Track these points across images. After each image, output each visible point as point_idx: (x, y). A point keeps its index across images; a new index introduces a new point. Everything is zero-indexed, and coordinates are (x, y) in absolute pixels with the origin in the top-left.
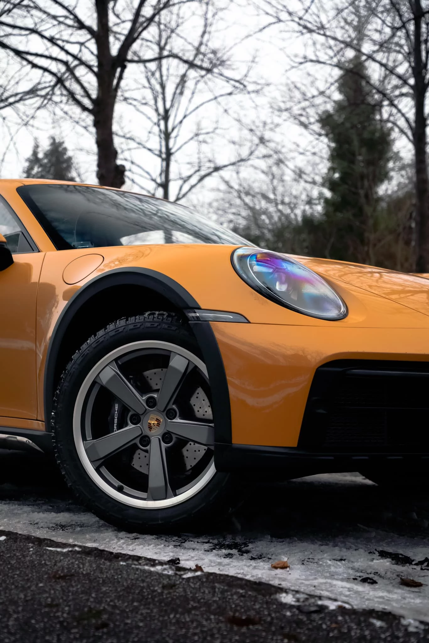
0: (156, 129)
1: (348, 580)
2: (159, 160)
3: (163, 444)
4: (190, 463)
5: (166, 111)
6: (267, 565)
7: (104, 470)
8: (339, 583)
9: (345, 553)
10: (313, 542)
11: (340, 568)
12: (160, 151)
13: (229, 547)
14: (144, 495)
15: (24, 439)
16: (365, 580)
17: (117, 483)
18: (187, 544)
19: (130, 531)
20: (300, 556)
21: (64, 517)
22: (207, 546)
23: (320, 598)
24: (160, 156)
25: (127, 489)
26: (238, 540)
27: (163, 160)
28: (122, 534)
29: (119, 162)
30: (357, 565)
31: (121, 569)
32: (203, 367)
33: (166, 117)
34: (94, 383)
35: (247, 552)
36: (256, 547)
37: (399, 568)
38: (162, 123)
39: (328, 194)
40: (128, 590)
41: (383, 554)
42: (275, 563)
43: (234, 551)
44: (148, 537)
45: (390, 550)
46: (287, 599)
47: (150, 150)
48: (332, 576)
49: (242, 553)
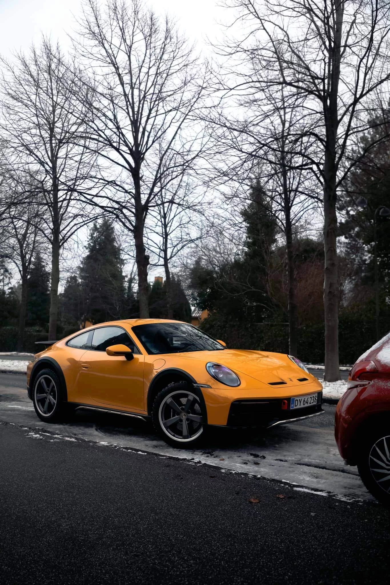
0: (160, 224)
1: (240, 463)
2: (162, 238)
3: (187, 422)
4: (195, 427)
5: (165, 214)
6: (218, 459)
7: (169, 430)
8: (238, 464)
9: (241, 454)
10: (232, 451)
11: (239, 460)
12: (163, 234)
13: (208, 453)
14: (181, 437)
15: (140, 417)
16: (245, 463)
17: (173, 434)
18: (195, 453)
19: (177, 448)
20: (228, 456)
21: (155, 443)
22: (201, 453)
23: (231, 470)
24: (163, 236)
25: (176, 435)
26: (210, 451)
27: (164, 238)
28: (175, 449)
29: (146, 254)
30: (243, 458)
31: (181, 463)
32: (198, 399)
33: (165, 217)
34: (165, 403)
35: (213, 455)
36: (216, 453)
37: (255, 459)
38: (163, 219)
39: (246, 249)
40: (185, 469)
41: (252, 454)
42: (221, 458)
43: (209, 455)
44: (183, 450)
45: (254, 453)
46: (223, 471)
47: (157, 233)
48: (236, 463)
49: (212, 455)
